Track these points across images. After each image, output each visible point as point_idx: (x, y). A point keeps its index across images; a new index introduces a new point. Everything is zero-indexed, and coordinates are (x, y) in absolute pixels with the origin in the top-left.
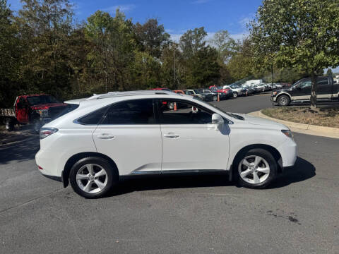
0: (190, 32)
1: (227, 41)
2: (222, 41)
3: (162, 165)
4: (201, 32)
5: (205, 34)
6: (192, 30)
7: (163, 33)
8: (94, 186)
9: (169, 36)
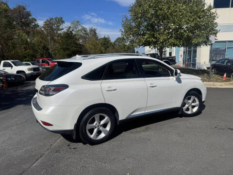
0: (52, 19)
1: (80, 28)
2: (77, 28)
3: (146, 108)
4: (61, 21)
5: (63, 22)
6: (54, 18)
7: (30, 17)
8: (99, 132)
9: (36, 20)
